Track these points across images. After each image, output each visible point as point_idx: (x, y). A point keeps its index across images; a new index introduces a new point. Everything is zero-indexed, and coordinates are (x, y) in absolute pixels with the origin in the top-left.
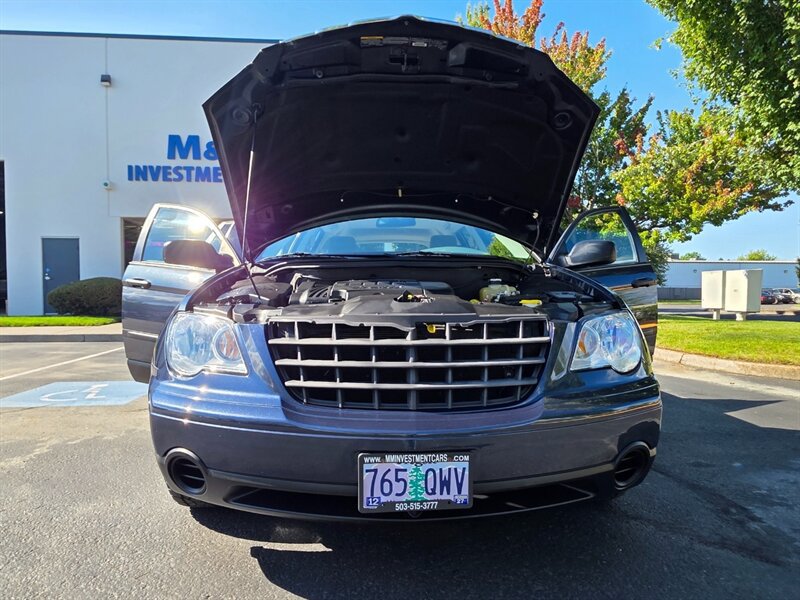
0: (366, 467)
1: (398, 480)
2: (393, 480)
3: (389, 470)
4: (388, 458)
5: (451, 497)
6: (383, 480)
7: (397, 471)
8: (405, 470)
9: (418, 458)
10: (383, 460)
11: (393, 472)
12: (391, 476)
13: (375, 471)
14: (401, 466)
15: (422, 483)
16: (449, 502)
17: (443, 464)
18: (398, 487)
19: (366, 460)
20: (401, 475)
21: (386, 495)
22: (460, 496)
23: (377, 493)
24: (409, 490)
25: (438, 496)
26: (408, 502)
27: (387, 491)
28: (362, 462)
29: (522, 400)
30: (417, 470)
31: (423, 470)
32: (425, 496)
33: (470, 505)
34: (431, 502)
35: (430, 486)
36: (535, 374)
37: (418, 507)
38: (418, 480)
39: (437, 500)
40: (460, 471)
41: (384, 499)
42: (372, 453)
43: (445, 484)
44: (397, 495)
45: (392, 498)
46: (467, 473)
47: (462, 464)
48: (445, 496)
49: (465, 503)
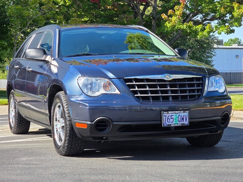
0: (164, 115)
1: (171, 118)
2: (170, 118)
3: (169, 116)
4: (170, 112)
5: (184, 123)
6: (168, 119)
7: (171, 116)
8: (173, 115)
9: (176, 112)
11: (170, 116)
12: (170, 117)
13: (166, 116)
14: (172, 115)
15: (177, 119)
16: (184, 124)
17: (182, 114)
18: (171, 120)
19: (164, 113)
20: (172, 117)
21: (169, 122)
22: (186, 122)
24: (174, 121)
25: (181, 122)
27: (169, 121)
28: (163, 113)
29: (197, 98)
30: (176, 115)
31: (177, 115)
32: (178, 122)
33: (189, 125)
34: (179, 124)
35: (179, 120)
36: (200, 92)
37: (176, 125)
38: (176, 118)
40: (186, 115)
41: (168, 123)
43: (183, 119)
44: (171, 122)
45: (170, 123)
46: (188, 116)
47: (186, 114)
48: (183, 123)
49: (187, 124)
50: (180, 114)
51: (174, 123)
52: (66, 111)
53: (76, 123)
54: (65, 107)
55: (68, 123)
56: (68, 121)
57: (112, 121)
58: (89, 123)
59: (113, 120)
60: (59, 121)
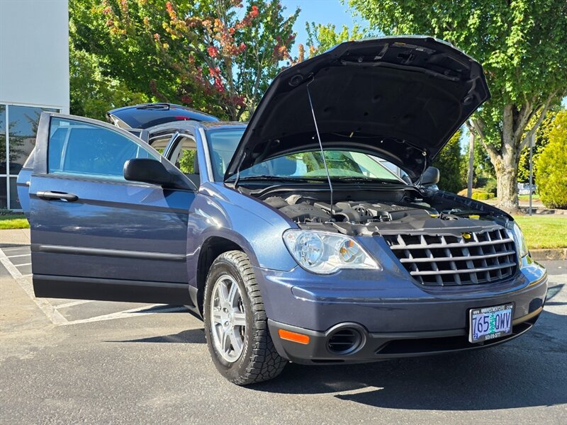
0: (474, 317)
1: (485, 323)
2: (483, 323)
4: (483, 310)
5: (504, 330)
6: (479, 324)
7: (485, 317)
9: (494, 309)
10: (480, 312)
11: (483, 318)
12: (482, 321)
13: (476, 319)
14: (486, 315)
15: (494, 323)
16: (504, 332)
18: (485, 326)
21: (480, 332)
23: (477, 332)
24: (490, 327)
25: (500, 330)
26: (490, 334)
27: (480, 329)
28: (472, 314)
30: (493, 316)
31: (495, 315)
39: (500, 332)
41: (480, 334)
42: (475, 308)
43: (503, 322)
44: (485, 331)
45: (483, 333)
50: (499, 313)
51: (489, 332)
52: (252, 300)
53: (278, 329)
54: (250, 289)
55: (257, 324)
56: (257, 320)
57: (368, 332)
58: (314, 333)
59: (370, 330)
60: (224, 309)
